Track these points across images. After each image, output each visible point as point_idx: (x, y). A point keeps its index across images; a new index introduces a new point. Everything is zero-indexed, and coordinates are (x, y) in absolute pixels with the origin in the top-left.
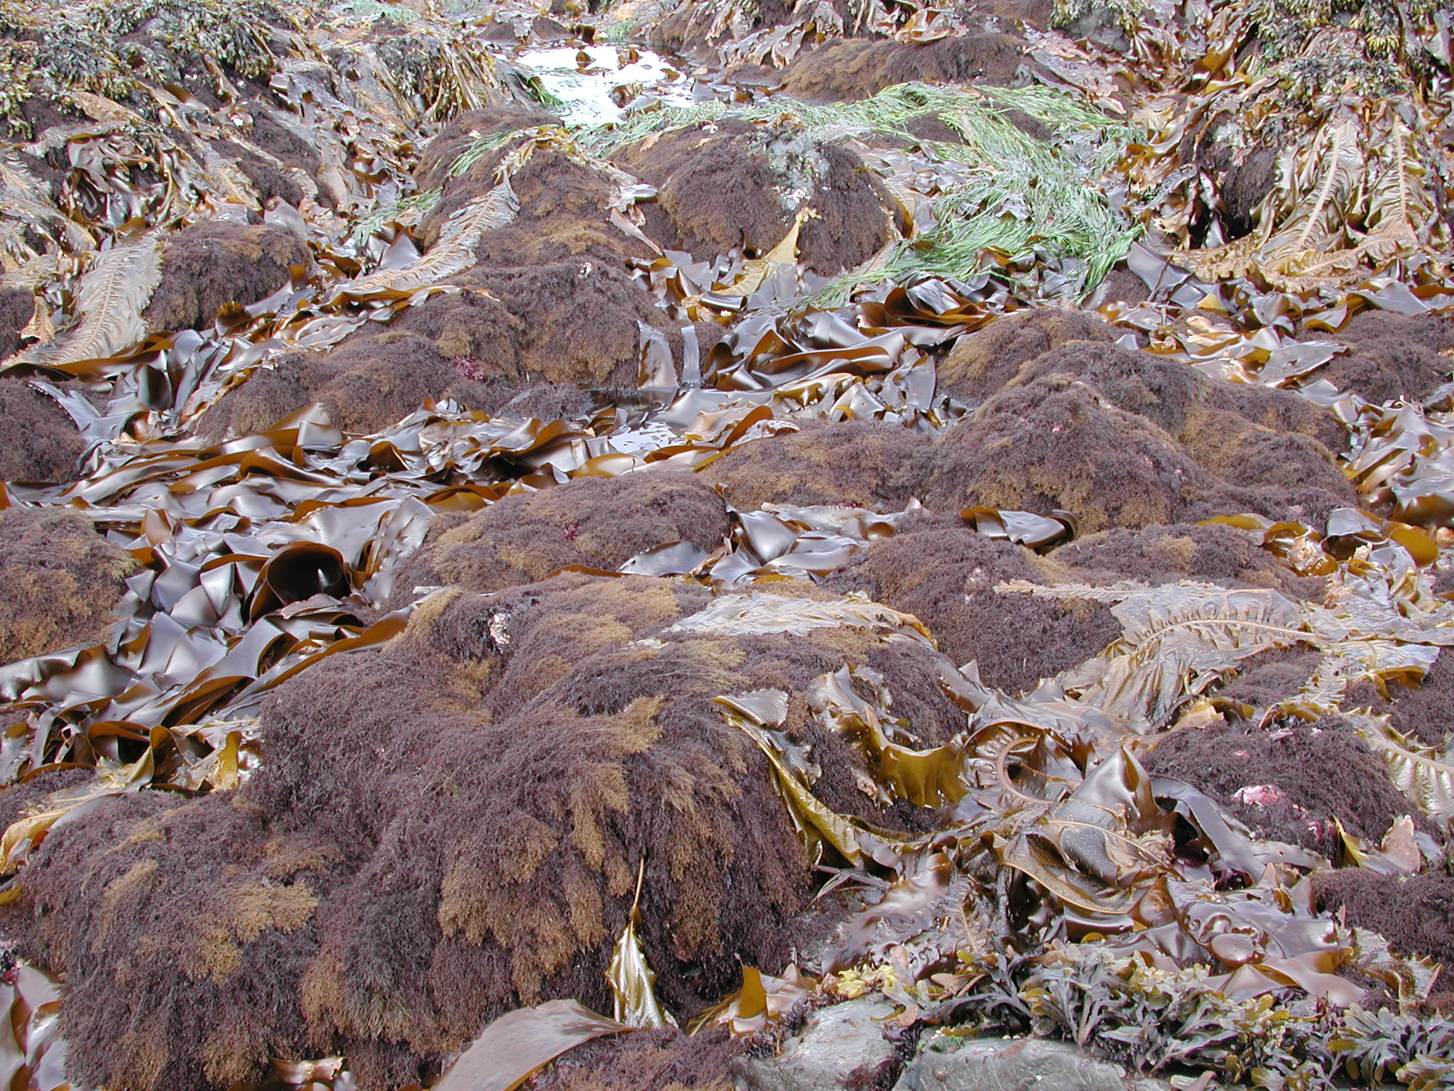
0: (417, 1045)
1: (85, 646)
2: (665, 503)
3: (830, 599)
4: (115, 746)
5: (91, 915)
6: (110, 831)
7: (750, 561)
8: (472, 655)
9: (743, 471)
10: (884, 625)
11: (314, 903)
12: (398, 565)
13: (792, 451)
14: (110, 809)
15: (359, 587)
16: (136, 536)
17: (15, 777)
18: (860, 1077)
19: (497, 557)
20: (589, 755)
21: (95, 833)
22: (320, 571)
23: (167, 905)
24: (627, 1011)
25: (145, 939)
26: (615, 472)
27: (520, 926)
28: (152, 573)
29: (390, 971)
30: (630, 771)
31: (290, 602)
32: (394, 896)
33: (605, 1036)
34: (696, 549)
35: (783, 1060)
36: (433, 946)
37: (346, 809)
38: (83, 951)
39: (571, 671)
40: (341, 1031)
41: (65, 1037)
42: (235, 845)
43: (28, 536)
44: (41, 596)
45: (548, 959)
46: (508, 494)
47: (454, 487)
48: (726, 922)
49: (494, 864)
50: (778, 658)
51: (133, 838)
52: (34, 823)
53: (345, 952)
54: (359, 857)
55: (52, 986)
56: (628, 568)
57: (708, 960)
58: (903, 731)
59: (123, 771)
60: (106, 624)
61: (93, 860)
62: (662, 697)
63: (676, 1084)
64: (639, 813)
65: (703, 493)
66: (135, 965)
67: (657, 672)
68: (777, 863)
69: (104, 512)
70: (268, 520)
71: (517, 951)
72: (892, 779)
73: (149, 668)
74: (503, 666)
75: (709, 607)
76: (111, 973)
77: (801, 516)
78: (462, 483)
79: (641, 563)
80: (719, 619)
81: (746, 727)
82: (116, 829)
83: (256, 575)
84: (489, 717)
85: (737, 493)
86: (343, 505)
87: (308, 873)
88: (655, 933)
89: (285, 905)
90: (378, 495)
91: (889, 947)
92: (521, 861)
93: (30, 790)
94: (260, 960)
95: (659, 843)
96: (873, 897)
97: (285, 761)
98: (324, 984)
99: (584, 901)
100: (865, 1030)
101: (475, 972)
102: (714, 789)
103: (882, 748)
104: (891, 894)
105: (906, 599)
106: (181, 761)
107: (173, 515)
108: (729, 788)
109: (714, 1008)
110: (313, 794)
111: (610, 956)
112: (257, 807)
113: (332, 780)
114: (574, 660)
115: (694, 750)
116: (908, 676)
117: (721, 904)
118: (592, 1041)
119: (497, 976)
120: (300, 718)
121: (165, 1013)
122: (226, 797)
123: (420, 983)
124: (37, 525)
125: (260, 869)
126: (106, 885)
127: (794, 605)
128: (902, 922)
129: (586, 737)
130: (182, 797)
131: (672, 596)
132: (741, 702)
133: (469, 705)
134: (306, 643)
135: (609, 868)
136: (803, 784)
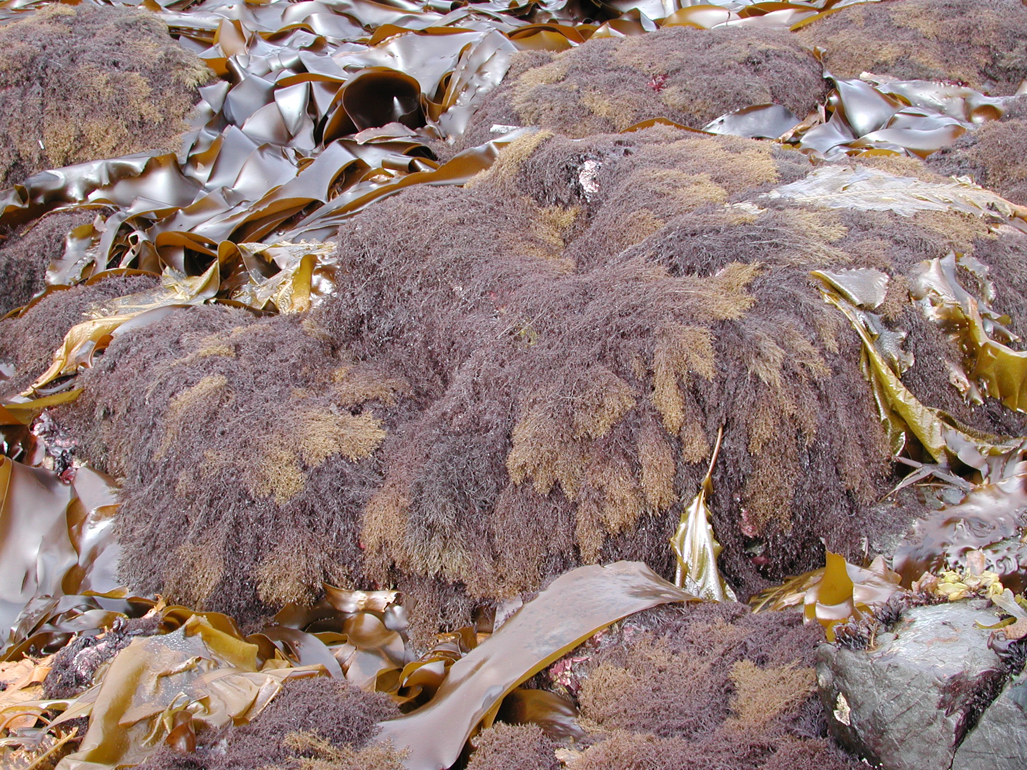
0: (473, 589)
1: (155, 153)
2: (759, 63)
3: (938, 181)
4: (181, 257)
5: (154, 424)
6: (178, 342)
7: (843, 132)
8: (558, 201)
9: (843, 37)
10: (994, 214)
11: (381, 435)
12: (476, 100)
13: (898, 19)
14: (179, 319)
15: (434, 119)
16: (209, 45)
17: (78, 277)
18: (959, 684)
19: (580, 102)
20: (677, 316)
21: (162, 342)
22: (395, 99)
23: (233, 421)
24: (688, 580)
25: (209, 454)
26: (706, 24)
27: (589, 482)
28: (226, 84)
29: (454, 511)
30: (719, 338)
31: (364, 128)
32: (462, 437)
33: (673, 604)
34: (788, 114)
35: (876, 655)
36: (498, 491)
37: (418, 344)
38: (144, 458)
39: (663, 228)
40: (397, 565)
41: (121, 541)
42: (304, 369)
43: (102, 35)
44: (113, 98)
45: (614, 519)
46: (594, 37)
47: (536, 25)
48: (798, 503)
49: (569, 415)
50: (882, 237)
51: (202, 352)
52: (98, 326)
53: (410, 488)
54: (427, 394)
55: (109, 490)
56: (715, 127)
57: (775, 539)
58: (1003, 328)
59: (188, 283)
60: (177, 132)
61: (159, 369)
62: (757, 265)
63: (747, 662)
64: (723, 382)
65: (800, 56)
66: (197, 478)
67: (754, 238)
68: (858, 450)
69: (176, 17)
70: (345, 42)
71: (584, 506)
72: (986, 377)
73: (217, 182)
74: (589, 215)
75: (810, 177)
76: (172, 484)
77: (902, 90)
78: (545, 21)
79: (730, 123)
80: (820, 190)
81: (842, 305)
82: (184, 341)
83: (331, 97)
84: (573, 266)
85: (835, 59)
86: (424, 32)
87: (376, 405)
88: (724, 505)
89: (352, 434)
90: (458, 25)
91: (966, 550)
92: (597, 416)
93: (95, 292)
94: (324, 486)
95: (741, 415)
96: (953, 496)
97: (360, 289)
98: (385, 517)
99: (657, 464)
100: (967, 636)
101: (538, 522)
102: (803, 365)
103: (981, 344)
104: (973, 496)
105: (1014, 189)
106: (247, 279)
107: (248, 27)
108: (819, 367)
109: (779, 589)
110: (385, 325)
111: (677, 522)
112: (328, 332)
113: (406, 313)
114: (666, 217)
115: (786, 323)
116: (1015, 272)
117: (796, 485)
118: (660, 606)
119: (560, 529)
120: (378, 247)
121: (224, 529)
122: (296, 320)
123: (482, 527)
124: (111, 24)
125: (328, 395)
126: (172, 395)
127: (900, 183)
128: (982, 526)
129: (676, 297)
130: (251, 316)
131: (772, 160)
132: (839, 279)
133: (551, 251)
134: (379, 171)
135: (687, 434)
136: (895, 372)
